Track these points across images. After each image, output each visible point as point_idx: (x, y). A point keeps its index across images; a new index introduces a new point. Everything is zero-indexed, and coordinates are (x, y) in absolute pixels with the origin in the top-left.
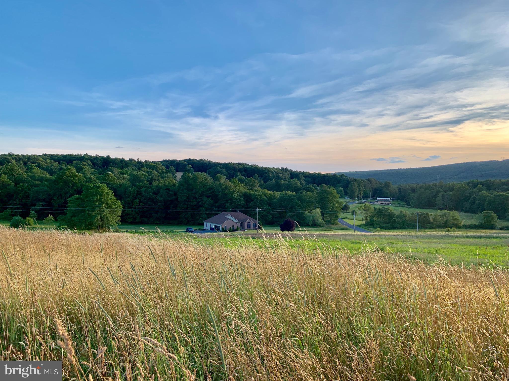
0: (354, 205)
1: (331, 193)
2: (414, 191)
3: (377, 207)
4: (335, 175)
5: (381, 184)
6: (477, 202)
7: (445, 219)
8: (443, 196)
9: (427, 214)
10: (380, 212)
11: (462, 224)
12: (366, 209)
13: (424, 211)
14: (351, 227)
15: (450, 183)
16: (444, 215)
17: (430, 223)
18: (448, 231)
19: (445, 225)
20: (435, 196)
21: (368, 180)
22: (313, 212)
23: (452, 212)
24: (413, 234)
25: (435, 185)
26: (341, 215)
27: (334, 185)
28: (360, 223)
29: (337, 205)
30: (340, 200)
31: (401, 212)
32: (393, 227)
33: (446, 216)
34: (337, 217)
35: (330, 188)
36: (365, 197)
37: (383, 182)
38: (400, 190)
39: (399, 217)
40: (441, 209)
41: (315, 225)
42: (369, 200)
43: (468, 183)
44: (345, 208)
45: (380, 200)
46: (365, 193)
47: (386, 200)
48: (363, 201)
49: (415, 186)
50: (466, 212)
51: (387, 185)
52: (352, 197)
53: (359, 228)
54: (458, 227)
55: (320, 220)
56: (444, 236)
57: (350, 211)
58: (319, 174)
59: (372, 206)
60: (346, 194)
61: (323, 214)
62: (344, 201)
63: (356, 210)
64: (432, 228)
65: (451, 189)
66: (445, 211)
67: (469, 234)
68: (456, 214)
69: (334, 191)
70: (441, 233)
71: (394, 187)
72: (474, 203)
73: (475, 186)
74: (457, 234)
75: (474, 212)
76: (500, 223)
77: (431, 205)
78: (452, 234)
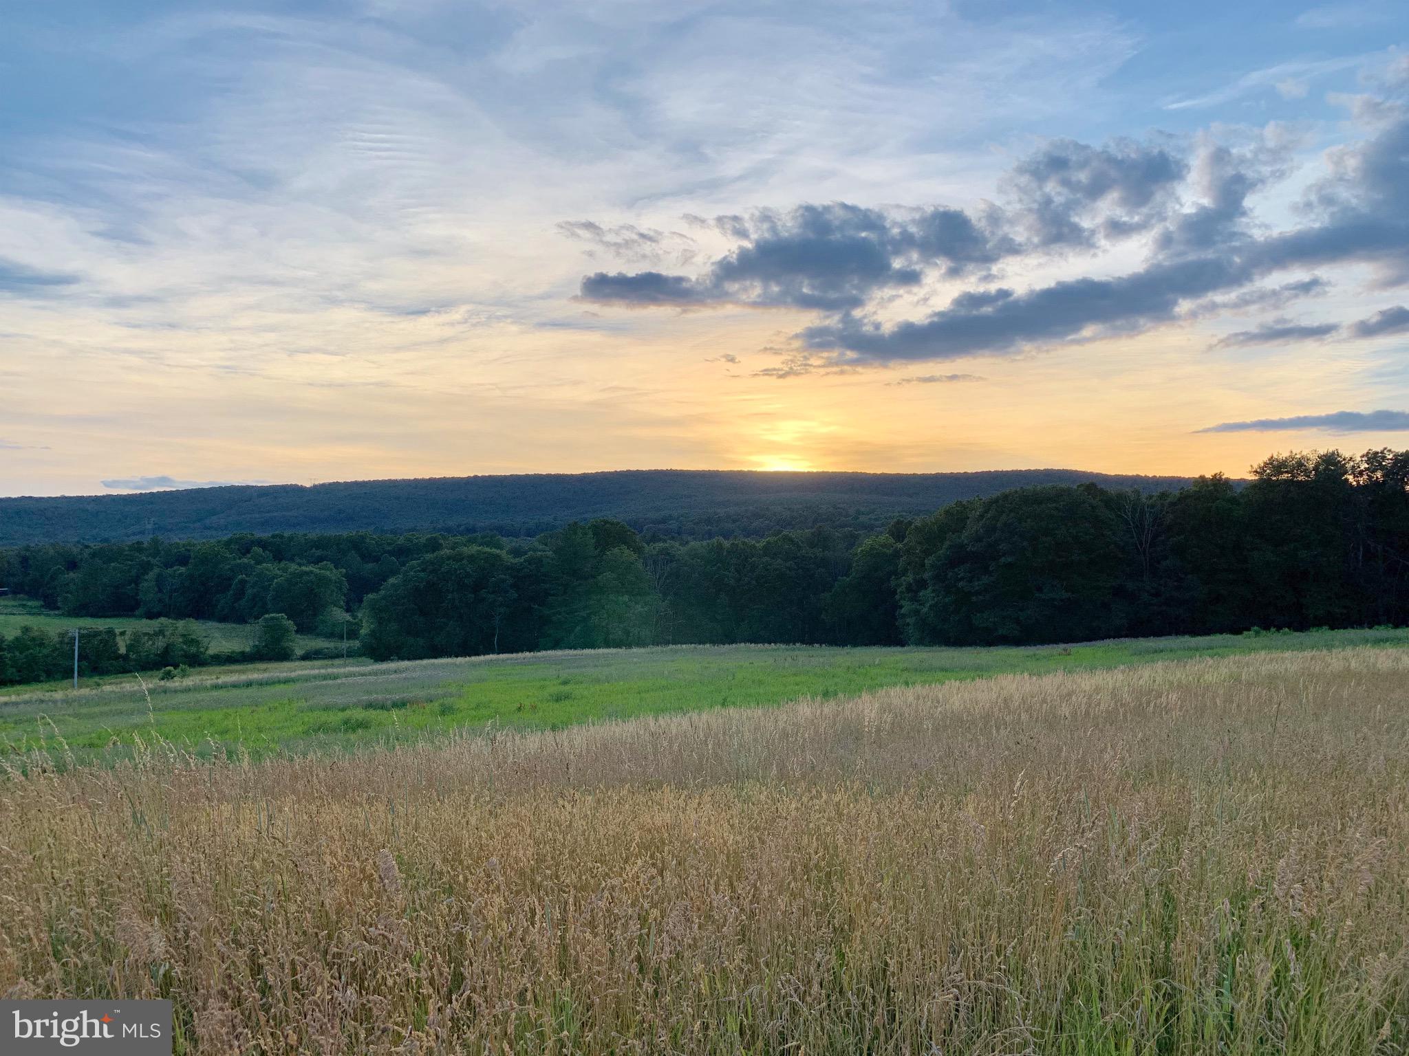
2: (71, 564)
6: (250, 592)
7: (161, 643)
8: (160, 580)
9: (110, 632)
11: (211, 652)
13: (101, 624)
15: (178, 539)
16: (161, 632)
17: (117, 657)
18: (168, 676)
19: (160, 661)
20: (136, 580)
23: (181, 624)
24: (59, 694)
25: (138, 547)
31: (26, 631)
33: (164, 636)
38: (25, 562)
39: (17, 646)
40: (151, 616)
43: (228, 544)
49: (75, 550)
50: (223, 619)
54: (197, 660)
64: (125, 671)
65: (183, 560)
66: (163, 620)
67: (224, 679)
68: (196, 628)
70: (147, 683)
72: (241, 593)
73: (246, 550)
74: (189, 682)
75: (242, 620)
76: (301, 644)
77: (123, 605)
78: (176, 683)
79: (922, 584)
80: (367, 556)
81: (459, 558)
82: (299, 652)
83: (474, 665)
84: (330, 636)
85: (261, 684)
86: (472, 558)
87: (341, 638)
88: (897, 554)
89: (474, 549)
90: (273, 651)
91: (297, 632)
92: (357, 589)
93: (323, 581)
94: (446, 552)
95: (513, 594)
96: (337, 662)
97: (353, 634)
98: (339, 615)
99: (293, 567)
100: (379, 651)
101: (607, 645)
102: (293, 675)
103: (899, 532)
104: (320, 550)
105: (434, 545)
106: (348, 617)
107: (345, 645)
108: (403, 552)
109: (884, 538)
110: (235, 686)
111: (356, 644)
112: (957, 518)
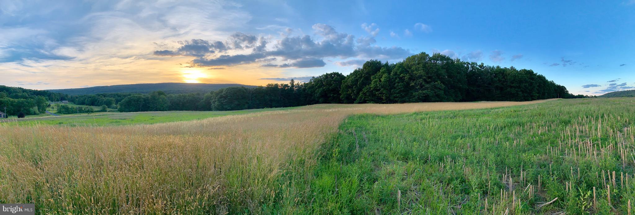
0: (53, 104)
1: (42, 99)
2: (77, 98)
3: (62, 105)
4: (44, 91)
5: (64, 95)
6: (100, 102)
7: (88, 109)
8: (87, 100)
9: (82, 107)
10: (63, 107)
11: (95, 110)
12: (58, 106)
13: (81, 106)
14: (51, 114)
15: (90, 95)
17: (83, 111)
18: (89, 114)
19: (88, 112)
20: (85, 100)
21: (59, 93)
22: (34, 108)
23: (90, 106)
24: (76, 115)
25: (85, 95)
26: (47, 109)
27: (44, 95)
28: (55, 112)
29: (45, 105)
30: (46, 102)
31: (72, 107)
32: (69, 113)
34: (45, 110)
35: (42, 97)
36: (58, 101)
37: (65, 94)
38: (71, 97)
39: (71, 108)
40: (87, 105)
41: (35, 114)
42: (59, 102)
43: (97, 95)
44: (49, 106)
45: (64, 102)
46: (57, 99)
47: (66, 102)
48: (57, 102)
49: (77, 96)
50: (96, 106)
51: (67, 96)
52: (52, 101)
53: (55, 114)
54: (92, 112)
55: (37, 112)
56: (87, 116)
57: (51, 107)
58: (37, 90)
59: (60, 105)
60: (49, 99)
61: (39, 109)
62: (48, 103)
63: (54, 106)
64: (84, 113)
65: (90, 97)
66: (88, 106)
67: (96, 114)
68: (92, 107)
69: (44, 98)
70: (86, 114)
71: (69, 96)
72: (99, 102)
73: (99, 95)
74: (92, 115)
75: (99, 106)
76: (108, 109)
77: (83, 103)
78: (90, 115)
79: (215, 101)
80: (119, 96)
81: (135, 97)
82: (108, 111)
83: (137, 113)
84: (113, 108)
85: (103, 115)
86: (136, 97)
87: (115, 109)
88: (211, 97)
89: (137, 95)
90: (104, 110)
91: (108, 108)
92: (117, 102)
93: (111, 100)
94: (132, 96)
95: (144, 102)
96: (114, 112)
97: (116, 108)
98: (114, 105)
99: (107, 98)
100: (121, 111)
101: (160, 111)
102: (107, 114)
103: (212, 93)
104: (111, 96)
105: (130, 95)
106: (116, 105)
107: (115, 110)
108: (125, 96)
109: (209, 94)
110: (98, 115)
111: (117, 110)
112: (221, 91)
